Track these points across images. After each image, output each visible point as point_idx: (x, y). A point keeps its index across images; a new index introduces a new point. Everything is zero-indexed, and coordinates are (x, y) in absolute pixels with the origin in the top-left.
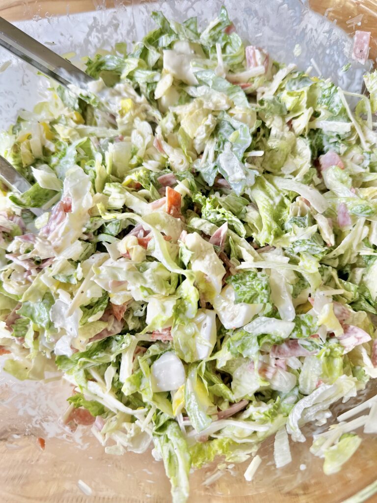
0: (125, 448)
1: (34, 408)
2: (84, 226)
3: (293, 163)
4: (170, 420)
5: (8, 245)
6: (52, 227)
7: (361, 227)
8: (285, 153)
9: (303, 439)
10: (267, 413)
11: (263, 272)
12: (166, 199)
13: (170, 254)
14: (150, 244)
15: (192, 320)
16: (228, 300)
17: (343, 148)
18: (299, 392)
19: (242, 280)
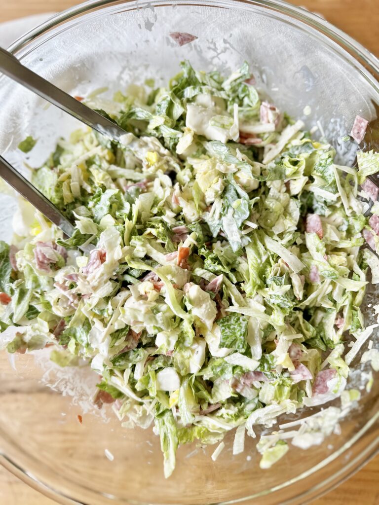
0: (135, 424)
1: (72, 390)
2: (114, 271)
3: (283, 223)
4: (167, 410)
5: (56, 274)
6: (90, 270)
7: (326, 286)
8: (278, 214)
9: (254, 436)
10: (233, 415)
11: (244, 317)
12: (178, 253)
13: (177, 298)
14: (163, 289)
15: (188, 348)
16: (216, 337)
17: (327, 212)
18: (259, 401)
19: (228, 322)
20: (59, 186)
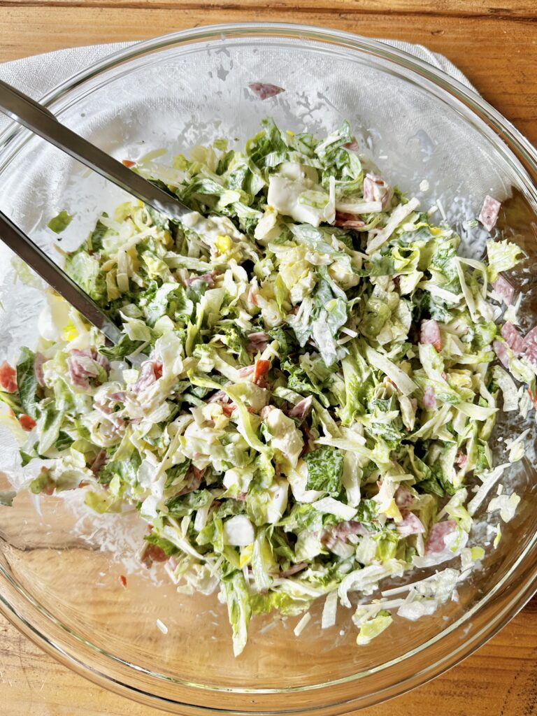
0: (195, 588)
1: (113, 543)
2: (172, 388)
3: (391, 331)
4: (237, 571)
5: (95, 393)
6: (142, 387)
7: (445, 413)
8: (384, 320)
9: (349, 606)
10: (322, 579)
11: (339, 452)
12: (254, 367)
13: (252, 425)
14: (234, 414)
15: (266, 490)
16: (302, 476)
17: (447, 318)
18: (356, 560)
19: (317, 457)
20: (101, 277)
